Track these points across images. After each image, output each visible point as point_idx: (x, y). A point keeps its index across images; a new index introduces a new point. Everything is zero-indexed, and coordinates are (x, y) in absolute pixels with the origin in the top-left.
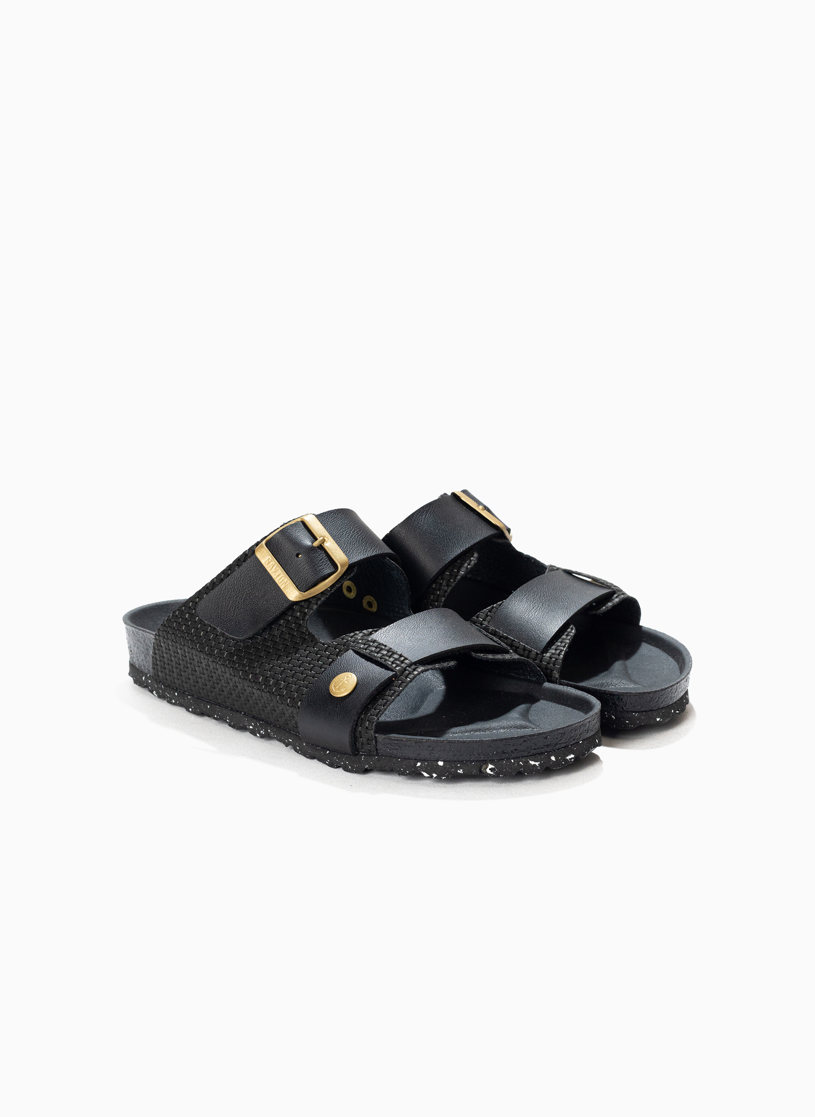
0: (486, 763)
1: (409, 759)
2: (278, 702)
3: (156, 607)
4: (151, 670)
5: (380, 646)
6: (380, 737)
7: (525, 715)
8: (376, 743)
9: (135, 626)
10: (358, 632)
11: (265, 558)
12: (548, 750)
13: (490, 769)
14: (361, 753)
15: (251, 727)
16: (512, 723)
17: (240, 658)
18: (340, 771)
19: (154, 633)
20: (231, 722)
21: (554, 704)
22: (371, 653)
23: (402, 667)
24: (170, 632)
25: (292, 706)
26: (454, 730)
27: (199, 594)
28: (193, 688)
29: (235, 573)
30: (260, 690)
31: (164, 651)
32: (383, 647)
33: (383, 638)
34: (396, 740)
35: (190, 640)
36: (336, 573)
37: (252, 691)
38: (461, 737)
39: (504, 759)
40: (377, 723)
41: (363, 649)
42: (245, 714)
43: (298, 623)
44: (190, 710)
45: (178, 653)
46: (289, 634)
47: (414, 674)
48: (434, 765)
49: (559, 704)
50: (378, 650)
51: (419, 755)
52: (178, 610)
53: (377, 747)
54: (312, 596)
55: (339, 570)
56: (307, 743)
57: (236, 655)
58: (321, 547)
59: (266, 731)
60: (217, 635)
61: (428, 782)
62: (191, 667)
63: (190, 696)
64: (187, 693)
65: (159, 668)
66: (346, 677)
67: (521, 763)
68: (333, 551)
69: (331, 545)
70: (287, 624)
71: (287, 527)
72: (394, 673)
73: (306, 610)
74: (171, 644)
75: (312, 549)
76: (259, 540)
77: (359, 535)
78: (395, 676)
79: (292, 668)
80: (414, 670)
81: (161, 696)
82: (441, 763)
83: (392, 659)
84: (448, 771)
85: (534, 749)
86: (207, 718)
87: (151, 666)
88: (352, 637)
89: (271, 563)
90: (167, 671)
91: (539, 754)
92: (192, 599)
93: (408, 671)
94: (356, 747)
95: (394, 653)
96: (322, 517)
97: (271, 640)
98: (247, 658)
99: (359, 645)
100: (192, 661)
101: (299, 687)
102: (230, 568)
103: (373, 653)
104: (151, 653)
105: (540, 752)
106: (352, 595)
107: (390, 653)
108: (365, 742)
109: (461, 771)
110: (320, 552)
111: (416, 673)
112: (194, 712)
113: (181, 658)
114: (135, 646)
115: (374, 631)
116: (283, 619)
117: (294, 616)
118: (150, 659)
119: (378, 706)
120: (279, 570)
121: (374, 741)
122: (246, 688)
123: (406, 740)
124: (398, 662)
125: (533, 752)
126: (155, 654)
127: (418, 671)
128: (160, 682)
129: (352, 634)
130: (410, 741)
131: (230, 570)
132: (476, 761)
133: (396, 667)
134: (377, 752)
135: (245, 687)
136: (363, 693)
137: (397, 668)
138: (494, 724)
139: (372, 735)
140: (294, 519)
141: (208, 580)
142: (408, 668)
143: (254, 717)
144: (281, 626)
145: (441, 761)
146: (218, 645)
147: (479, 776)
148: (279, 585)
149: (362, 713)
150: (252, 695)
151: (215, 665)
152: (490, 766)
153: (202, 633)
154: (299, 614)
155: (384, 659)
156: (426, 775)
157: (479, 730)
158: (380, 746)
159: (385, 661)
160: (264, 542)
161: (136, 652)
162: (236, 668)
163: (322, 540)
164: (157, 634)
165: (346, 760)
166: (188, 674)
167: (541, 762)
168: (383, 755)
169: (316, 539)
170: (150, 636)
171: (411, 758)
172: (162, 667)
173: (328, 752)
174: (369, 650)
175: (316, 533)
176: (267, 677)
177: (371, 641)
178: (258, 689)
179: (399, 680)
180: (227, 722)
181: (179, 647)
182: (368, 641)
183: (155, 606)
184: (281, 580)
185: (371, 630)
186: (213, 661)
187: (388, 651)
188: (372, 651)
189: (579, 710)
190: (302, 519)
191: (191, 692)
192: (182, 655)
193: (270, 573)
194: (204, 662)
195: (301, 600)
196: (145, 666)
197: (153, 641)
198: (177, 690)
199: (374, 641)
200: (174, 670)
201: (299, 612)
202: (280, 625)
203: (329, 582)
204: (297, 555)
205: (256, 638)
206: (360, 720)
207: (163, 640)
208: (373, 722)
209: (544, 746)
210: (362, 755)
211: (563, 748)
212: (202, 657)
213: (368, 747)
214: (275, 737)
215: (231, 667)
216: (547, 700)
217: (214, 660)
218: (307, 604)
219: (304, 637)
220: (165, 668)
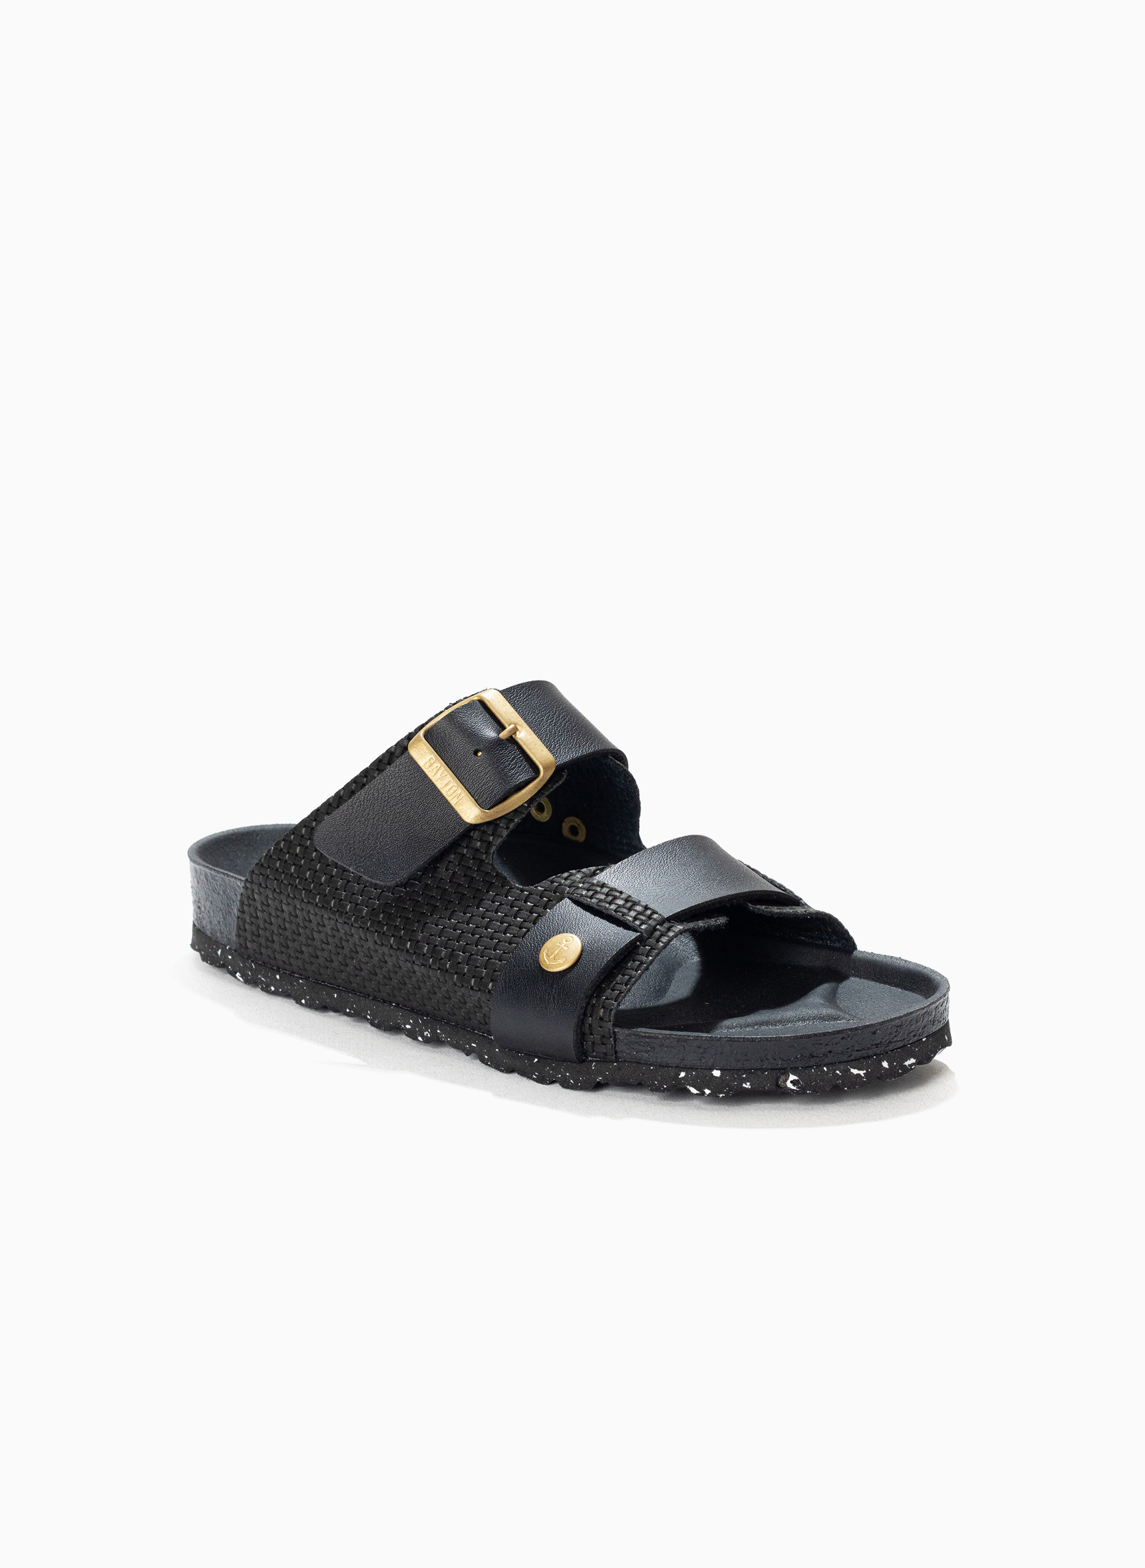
0: (785, 1072)
1: (668, 1066)
2: (456, 985)
3: (234, 837)
4: (234, 938)
5: (613, 893)
6: (622, 1033)
7: (831, 999)
8: (615, 1042)
9: (210, 866)
10: (574, 871)
11: (424, 756)
12: (878, 1052)
13: (791, 1082)
14: (590, 1058)
15: (408, 1027)
16: (816, 1012)
17: (389, 916)
18: (556, 1089)
19: (243, 879)
20: (374, 1018)
21: (873, 983)
22: (600, 904)
23: (649, 925)
24: (270, 877)
25: (479, 990)
26: (728, 1022)
27: (317, 815)
28: (308, 967)
29: (375, 782)
30: (425, 966)
31: (259, 908)
32: (618, 894)
33: (614, 880)
34: (648, 1037)
35: (304, 889)
36: (537, 780)
37: (412, 968)
38: (740, 1033)
39: (812, 1067)
40: (618, 1011)
41: (587, 897)
42: (398, 1004)
43: (478, 859)
44: (303, 1001)
45: (283, 911)
46: (465, 876)
47: (668, 936)
48: (706, 1076)
49: (881, 983)
50: (610, 898)
51: (683, 1060)
52: (283, 840)
53: (617, 1048)
54: (500, 816)
55: (542, 774)
56: (502, 1048)
57: (383, 912)
58: (512, 740)
59: (433, 1032)
60: (349, 881)
61: (696, 1102)
62: (306, 934)
63: (302, 979)
64: (296, 975)
65: (249, 936)
66: (564, 941)
67: (838, 1072)
68: (531, 746)
69: (526, 737)
70: (461, 860)
71: (458, 709)
72: (639, 934)
73: (491, 838)
74: (271, 897)
75: (499, 742)
76: (412, 730)
77: (567, 722)
78: (640, 939)
79: (474, 929)
80: (669, 929)
81: (251, 981)
82: (717, 1073)
83: (633, 913)
84: (727, 1085)
85: (858, 1051)
86: (332, 1014)
87: (234, 934)
88: (566, 879)
89: (435, 765)
90: (263, 941)
91: (864, 1058)
92: (305, 823)
93: (660, 931)
94: (584, 1049)
95: (635, 903)
96: (510, 694)
97: (437, 888)
98: (400, 917)
99: (580, 891)
100: (307, 924)
101: (489, 959)
102: (366, 773)
103: (603, 904)
104: (235, 911)
105: (865, 1055)
106: (545, 817)
107: (629, 905)
108: (598, 1041)
109: (747, 1085)
110: (511, 747)
111: (671, 934)
112: (310, 1005)
113: (287, 920)
114: (207, 899)
115: (599, 869)
116: (455, 853)
117: (472, 848)
118: (233, 922)
119: (617, 985)
120: (448, 776)
121: (612, 1039)
122: (402, 963)
123: (663, 1037)
124: (644, 918)
125: (856, 1055)
126: (243, 912)
127: (674, 931)
128: (249, 957)
129: (566, 875)
130: (669, 1038)
131: (366, 776)
132: (771, 1069)
133: (641, 925)
134: (616, 1057)
135: (400, 961)
136: (593, 965)
137: (643, 927)
138: (788, 1012)
139: (610, 1030)
140: (466, 698)
141: (330, 792)
142: (658, 927)
143: (412, 1010)
144: (451, 864)
145: (717, 1069)
146: (351, 897)
147: (776, 1093)
148: (449, 799)
149: (592, 995)
150: (411, 974)
151: (348, 930)
152: (792, 1077)
153: (324, 878)
154: (479, 844)
155: (621, 912)
156: (693, 1090)
157: (767, 1023)
158: (620, 1047)
159: (623, 915)
160: (421, 733)
161: (208, 908)
162: (384, 933)
163: (513, 729)
164: (249, 880)
165: (567, 1070)
166: (300, 945)
167: (867, 1071)
168: (625, 1061)
169: (503, 728)
170: (236, 883)
171: (671, 1065)
172: (253, 934)
173: (536, 1060)
174: (597, 899)
175: (502, 717)
176: (436, 946)
177: (598, 886)
178: (423, 965)
179: (646, 946)
180: (368, 1019)
181: (284, 902)
182: (593, 885)
183: (232, 835)
184: (452, 791)
185: (594, 868)
186: (345, 923)
187: (627, 901)
188: (600, 900)
189: (914, 992)
190: (479, 696)
191: (304, 973)
192: (290, 914)
193: (434, 781)
194: (329, 925)
195: (483, 821)
196: (222, 933)
197: (242, 890)
198: (280, 971)
199: (603, 885)
200: (275, 938)
201: (480, 841)
202: (450, 862)
203: (526, 793)
204: (476, 753)
205: (413, 885)
206: (589, 1007)
207: (259, 890)
208: (611, 1010)
209: (872, 1045)
210: (593, 1061)
211: (899, 1048)
212: (326, 916)
213: (603, 1049)
214: (448, 1041)
215: (376, 931)
216: (860, 977)
217: (346, 921)
218: (491, 827)
219: (490, 880)
220: (259, 936)
